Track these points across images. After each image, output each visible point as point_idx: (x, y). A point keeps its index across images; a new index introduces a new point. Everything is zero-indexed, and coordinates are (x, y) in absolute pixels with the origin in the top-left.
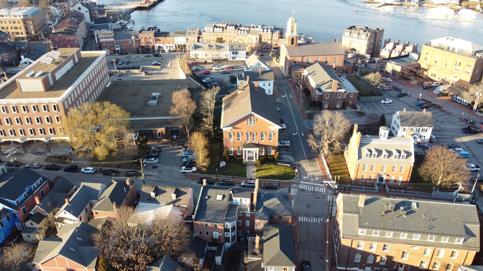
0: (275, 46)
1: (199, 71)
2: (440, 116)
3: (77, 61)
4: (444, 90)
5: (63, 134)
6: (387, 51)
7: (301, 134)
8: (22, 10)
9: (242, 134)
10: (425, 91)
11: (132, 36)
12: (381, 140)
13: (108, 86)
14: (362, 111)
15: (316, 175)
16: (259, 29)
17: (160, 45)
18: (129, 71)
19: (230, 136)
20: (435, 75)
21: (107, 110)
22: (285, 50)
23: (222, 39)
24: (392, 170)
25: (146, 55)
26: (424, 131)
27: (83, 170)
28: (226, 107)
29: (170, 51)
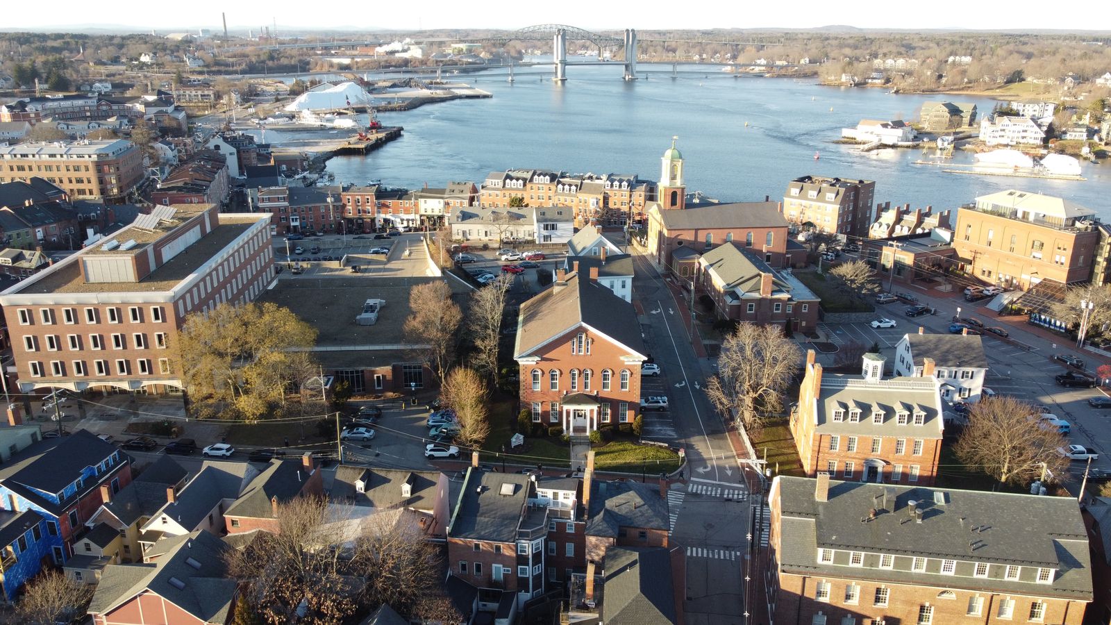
0: (638, 218)
1: (470, 262)
2: (1004, 352)
3: (208, 229)
4: (1012, 303)
5: (169, 372)
6: (884, 227)
7: (692, 385)
8: (96, 144)
9: (561, 373)
10: (970, 304)
11: (327, 196)
12: (867, 383)
13: (271, 287)
14: (830, 341)
15: (727, 466)
16: (604, 181)
17: (388, 216)
18: (318, 265)
19: (535, 377)
20: (990, 272)
21: (267, 318)
22: (659, 217)
23: (521, 200)
24: (895, 450)
25: (357, 236)
26: (967, 377)
27: (206, 450)
28: (526, 321)
29: (407, 229)
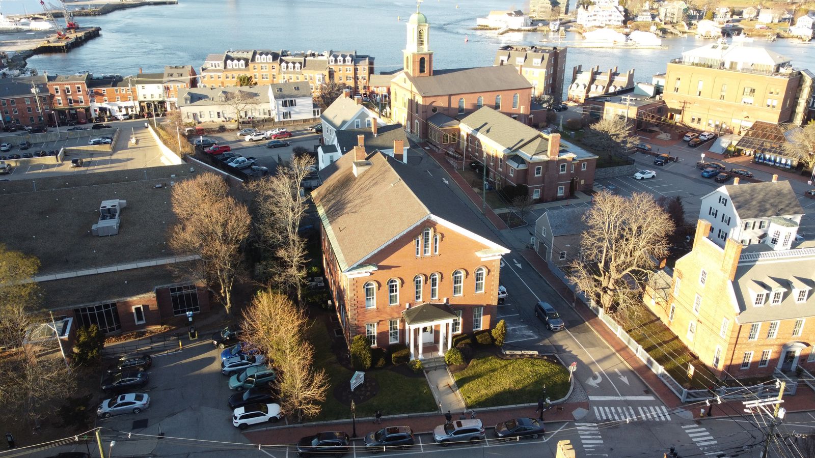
0: (363, 92)
1: (213, 144)
4: (731, 146)
6: (581, 87)
9: (403, 282)
11: (31, 86)
12: (777, 254)
15: (616, 370)
16: (326, 58)
18: (29, 162)
19: (369, 292)
20: (699, 120)
23: (249, 79)
28: (333, 213)
29: (127, 117)
